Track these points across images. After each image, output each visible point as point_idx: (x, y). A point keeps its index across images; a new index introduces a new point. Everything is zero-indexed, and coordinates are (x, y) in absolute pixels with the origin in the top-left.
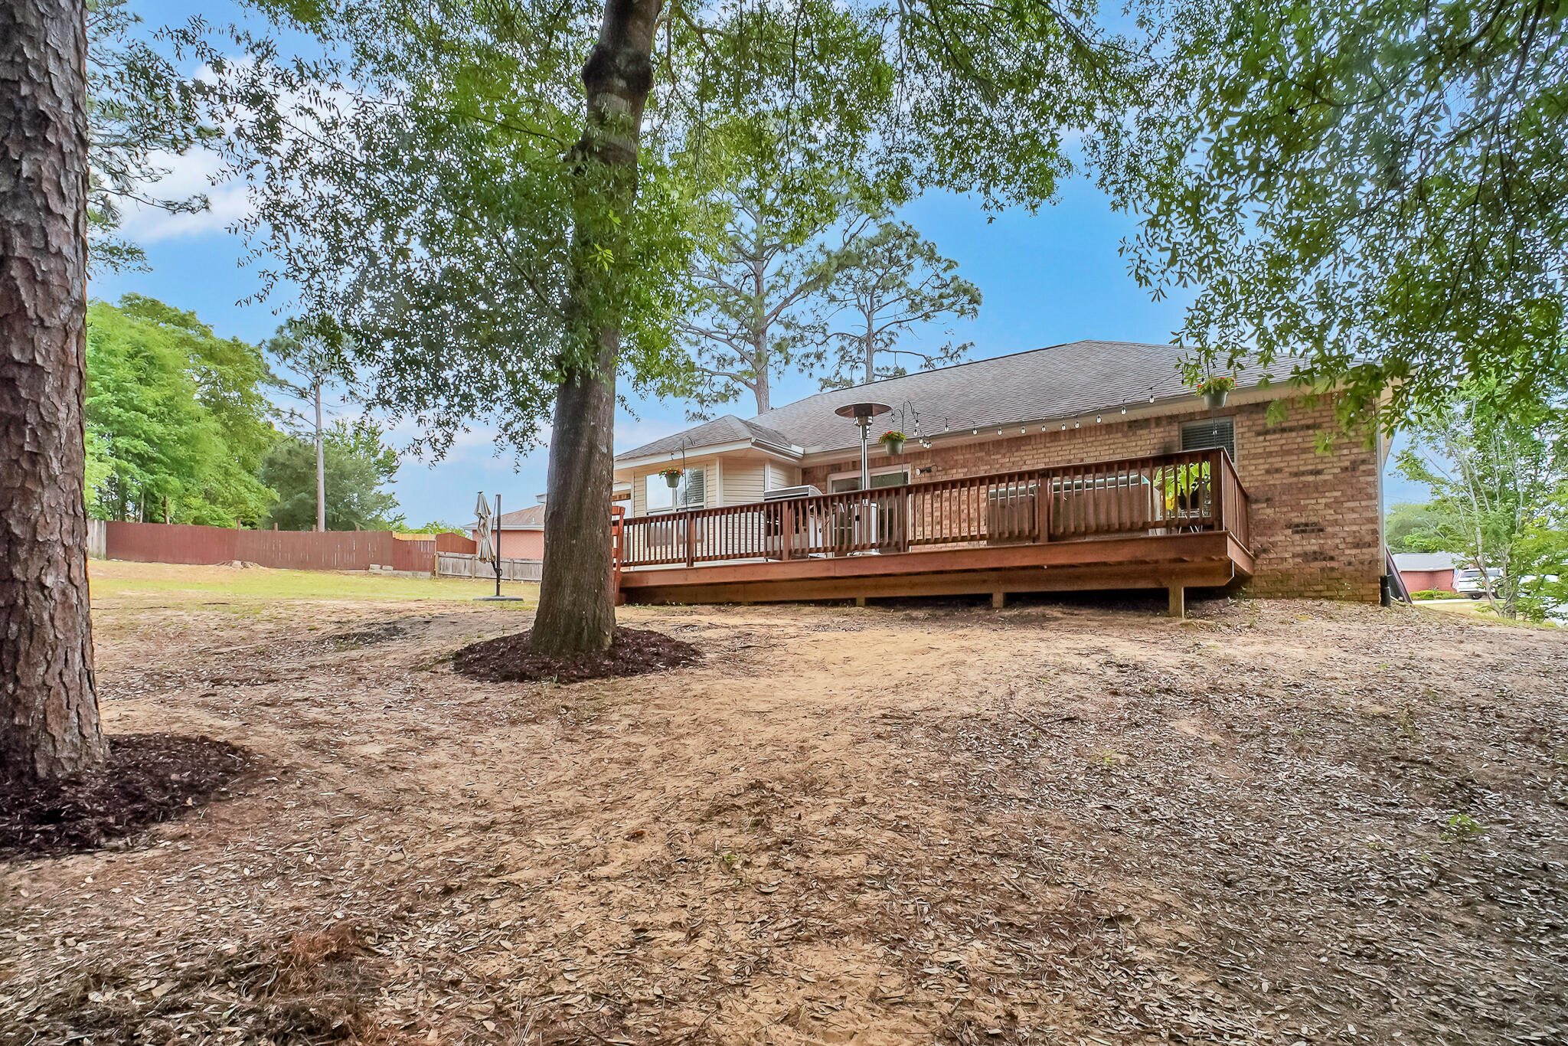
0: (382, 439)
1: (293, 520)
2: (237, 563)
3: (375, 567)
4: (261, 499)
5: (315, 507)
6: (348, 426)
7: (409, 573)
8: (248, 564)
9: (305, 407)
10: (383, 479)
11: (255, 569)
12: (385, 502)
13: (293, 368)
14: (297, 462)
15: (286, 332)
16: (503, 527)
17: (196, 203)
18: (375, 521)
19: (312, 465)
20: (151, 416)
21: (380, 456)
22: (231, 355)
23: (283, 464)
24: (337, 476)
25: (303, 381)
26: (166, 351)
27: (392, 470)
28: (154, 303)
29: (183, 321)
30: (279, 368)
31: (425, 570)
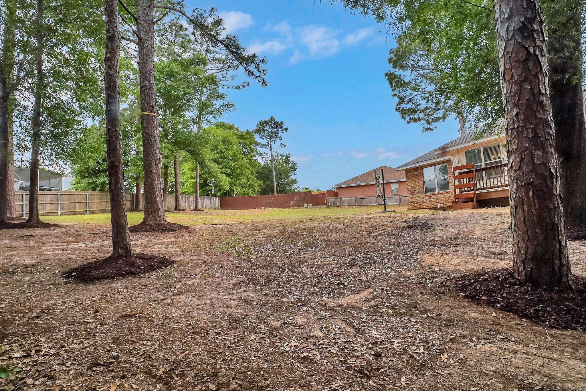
0: (291, 159)
1: (266, 191)
2: (263, 207)
3: (306, 205)
4: (258, 184)
5: (273, 187)
6: (279, 156)
7: (318, 206)
8: (266, 207)
9: (267, 151)
10: (292, 174)
11: (268, 209)
12: (294, 182)
13: (262, 138)
14: (266, 171)
15: (260, 126)
16: (385, 182)
17: (245, 84)
18: (290, 189)
19: (270, 171)
20: (230, 160)
21: (290, 165)
22: (247, 136)
23: (261, 172)
24: (279, 174)
25: (265, 142)
26: (231, 138)
27: (295, 169)
28: (223, 123)
29: (232, 127)
30: (257, 138)
31: (323, 204)
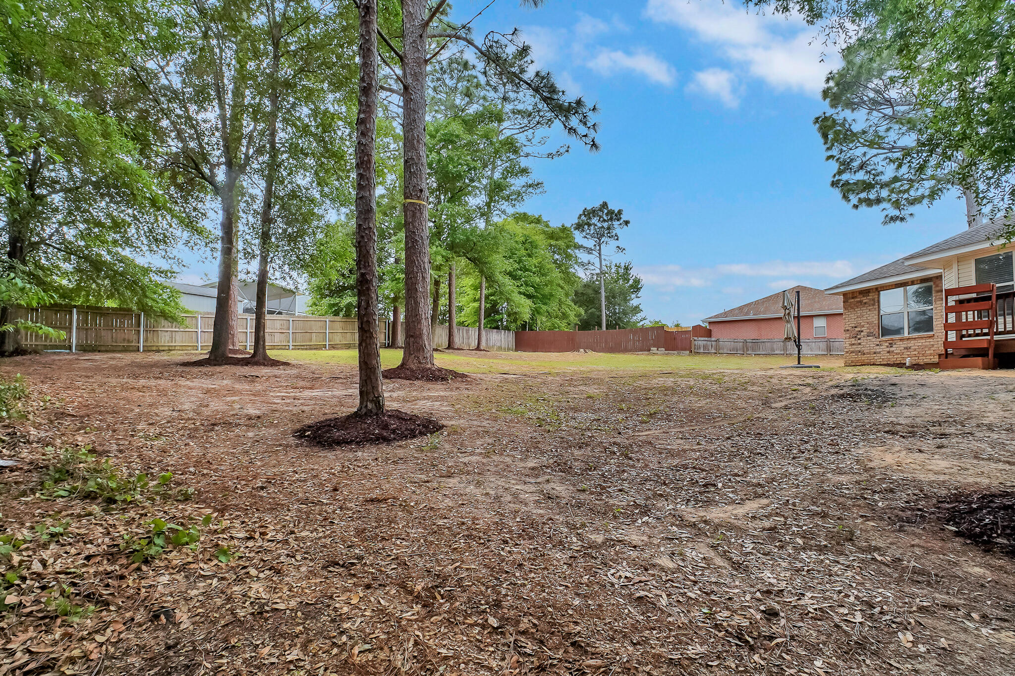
0: (632, 272)
1: (588, 324)
2: (582, 350)
3: (654, 349)
4: (576, 312)
5: (600, 317)
6: (613, 267)
7: (676, 352)
8: (587, 351)
9: (594, 258)
10: (633, 296)
11: (591, 353)
12: (636, 310)
13: (585, 237)
14: (590, 291)
15: (583, 217)
16: (802, 314)
17: (562, 150)
18: (629, 322)
19: (597, 292)
20: (534, 273)
21: (631, 282)
22: (562, 235)
23: (582, 293)
24: (612, 296)
25: (590, 243)
26: (537, 237)
27: (638, 289)
28: (525, 214)
29: (538, 221)
30: (578, 237)
31: (685, 350)
